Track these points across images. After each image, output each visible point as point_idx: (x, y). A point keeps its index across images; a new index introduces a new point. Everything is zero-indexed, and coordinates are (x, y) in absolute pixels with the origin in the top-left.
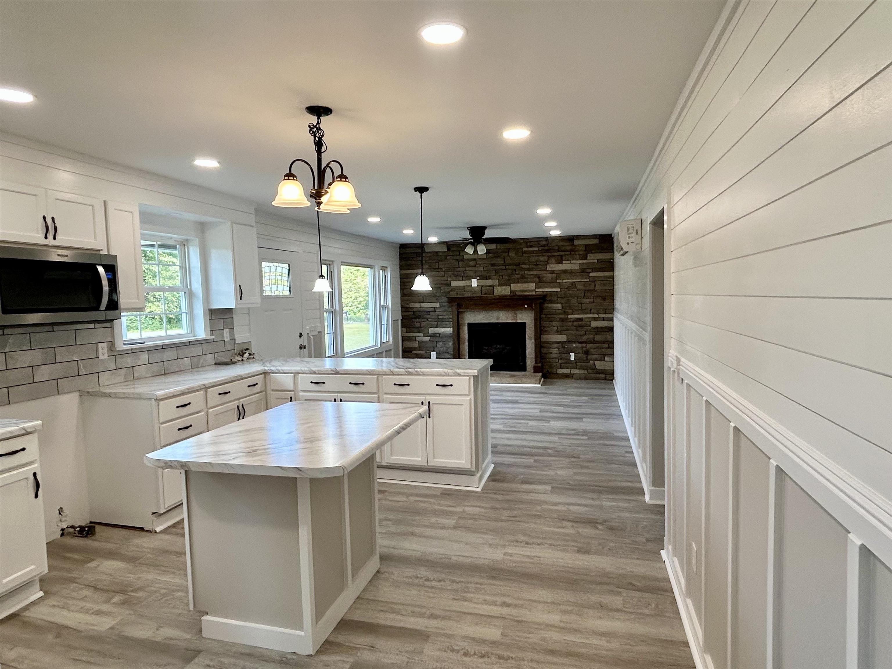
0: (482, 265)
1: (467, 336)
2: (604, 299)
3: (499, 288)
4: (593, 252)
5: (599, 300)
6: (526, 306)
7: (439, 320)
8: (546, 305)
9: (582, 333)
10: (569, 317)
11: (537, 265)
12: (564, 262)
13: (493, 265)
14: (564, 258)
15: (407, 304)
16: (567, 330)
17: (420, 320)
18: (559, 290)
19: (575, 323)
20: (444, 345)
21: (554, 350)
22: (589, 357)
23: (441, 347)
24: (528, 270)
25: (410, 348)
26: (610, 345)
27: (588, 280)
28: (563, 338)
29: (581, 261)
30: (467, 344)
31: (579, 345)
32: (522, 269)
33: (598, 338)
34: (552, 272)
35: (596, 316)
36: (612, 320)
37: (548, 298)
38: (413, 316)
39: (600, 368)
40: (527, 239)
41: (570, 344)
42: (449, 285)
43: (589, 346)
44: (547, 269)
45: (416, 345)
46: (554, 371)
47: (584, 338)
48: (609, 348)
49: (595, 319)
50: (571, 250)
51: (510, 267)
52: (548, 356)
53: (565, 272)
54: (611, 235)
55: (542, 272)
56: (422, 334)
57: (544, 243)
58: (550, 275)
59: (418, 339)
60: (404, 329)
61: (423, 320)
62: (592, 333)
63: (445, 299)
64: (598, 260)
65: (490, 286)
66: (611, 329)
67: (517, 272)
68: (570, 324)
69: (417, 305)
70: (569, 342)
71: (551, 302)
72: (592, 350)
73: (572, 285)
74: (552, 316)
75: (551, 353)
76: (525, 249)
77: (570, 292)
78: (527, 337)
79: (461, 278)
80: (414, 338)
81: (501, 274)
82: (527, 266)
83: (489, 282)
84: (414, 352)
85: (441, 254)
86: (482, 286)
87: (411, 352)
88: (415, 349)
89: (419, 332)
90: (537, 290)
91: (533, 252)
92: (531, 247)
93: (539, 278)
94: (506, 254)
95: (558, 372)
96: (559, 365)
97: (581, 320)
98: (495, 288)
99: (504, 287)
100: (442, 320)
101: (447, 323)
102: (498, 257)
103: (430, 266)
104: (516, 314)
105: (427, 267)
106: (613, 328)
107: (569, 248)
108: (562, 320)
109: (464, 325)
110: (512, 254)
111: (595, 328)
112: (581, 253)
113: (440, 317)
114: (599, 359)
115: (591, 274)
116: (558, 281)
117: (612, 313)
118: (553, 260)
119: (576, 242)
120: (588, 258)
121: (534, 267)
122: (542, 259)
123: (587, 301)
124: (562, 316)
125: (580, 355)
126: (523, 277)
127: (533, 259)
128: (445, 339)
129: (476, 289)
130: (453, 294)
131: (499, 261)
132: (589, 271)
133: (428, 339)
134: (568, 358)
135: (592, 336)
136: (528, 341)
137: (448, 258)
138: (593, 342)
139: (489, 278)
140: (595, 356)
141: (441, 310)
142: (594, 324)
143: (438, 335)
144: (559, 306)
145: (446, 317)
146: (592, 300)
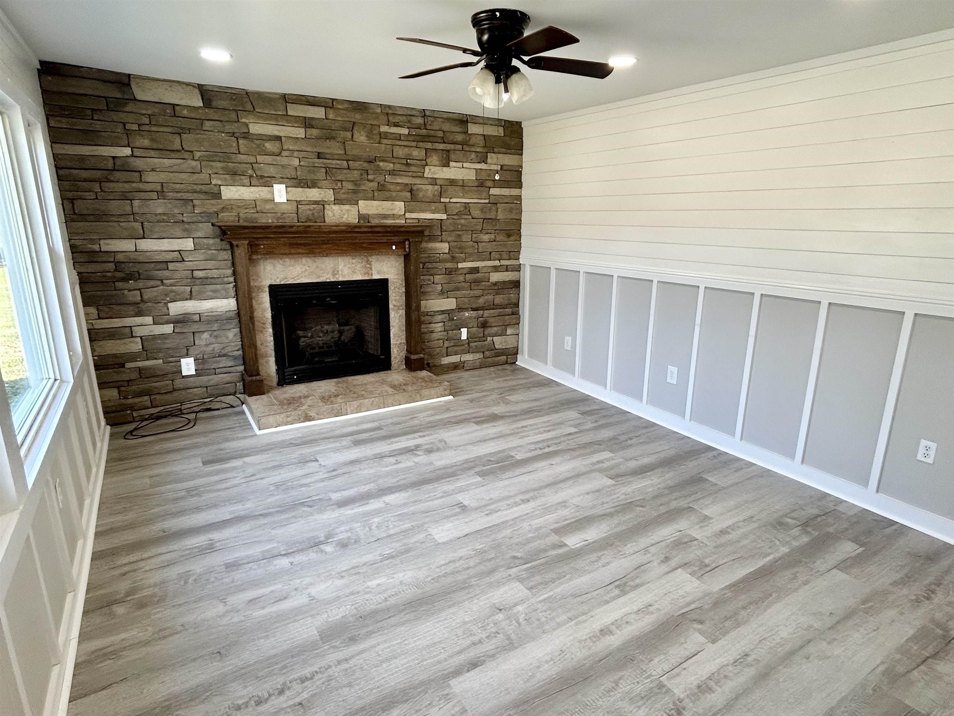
0: (296, 154)
1: (268, 314)
2: (509, 236)
3: (336, 208)
4: (496, 150)
5: (500, 237)
6: (394, 247)
7: (198, 282)
8: (424, 245)
9: (477, 293)
10: (460, 265)
11: (407, 164)
12: (452, 164)
13: (319, 156)
14: (452, 156)
15: (92, 241)
16: (457, 289)
17: (140, 284)
18: (444, 217)
19: (469, 277)
20: (213, 340)
21: (437, 325)
22: (488, 331)
23: (207, 345)
24: (392, 173)
25: (115, 356)
26: (515, 309)
27: (487, 201)
28: (450, 304)
29: (479, 166)
30: (271, 330)
31: (474, 314)
32: (378, 170)
33: (499, 299)
34: (434, 181)
35: (497, 263)
36: (518, 268)
37: (427, 233)
38: (119, 275)
39: (500, 347)
40: (389, 107)
41: (462, 313)
42: (218, 195)
43: (487, 313)
44: (425, 176)
45: (136, 346)
46: (436, 362)
47: (481, 301)
48: (513, 314)
49: (496, 269)
50: (463, 143)
51: (357, 164)
52: (427, 336)
53: (452, 182)
54: (519, 124)
55: (418, 181)
56: (149, 320)
57: (420, 121)
58: (430, 187)
59: (139, 331)
60: (93, 310)
61: (152, 283)
62: (490, 291)
63: (206, 229)
64: (502, 166)
65: (316, 203)
66: (516, 284)
67: (370, 177)
68: (461, 278)
69: (126, 245)
70: (460, 309)
71: (432, 238)
72: (491, 320)
73: (465, 208)
74: (434, 265)
75: (432, 332)
76: (384, 129)
77: (463, 221)
78: (391, 306)
79: (246, 181)
80: (128, 330)
81: (339, 178)
82: (390, 166)
83: (314, 194)
84: (128, 365)
85: (185, 112)
86: (298, 202)
87: (123, 366)
88: (133, 357)
89: (140, 314)
90: (408, 215)
91: (399, 137)
92: (396, 125)
93: (411, 191)
94: (349, 134)
95: (442, 363)
96: (444, 351)
97: (475, 270)
98: (327, 206)
99: (347, 207)
100: (205, 281)
101: (218, 287)
102: (333, 138)
103: (152, 140)
104: (368, 262)
105: (146, 142)
106: (518, 282)
107: (460, 138)
108: (449, 272)
109: (260, 288)
110: (361, 137)
111: (495, 284)
112: (478, 150)
113: (197, 274)
114: (500, 332)
115: (493, 191)
116: (442, 200)
117: (518, 259)
118: (434, 159)
119: (473, 129)
120: (489, 160)
121: (404, 168)
122: (415, 153)
123: (486, 237)
124: (449, 265)
125: (474, 330)
126: (382, 188)
127: (400, 152)
128: (216, 326)
129: (286, 208)
130: (228, 218)
131: (334, 148)
132: (489, 184)
133: (168, 329)
134: (458, 337)
135: (491, 297)
136: (392, 314)
137: (208, 125)
138: (494, 306)
139: (313, 184)
140: (495, 329)
141: (200, 255)
142: (495, 277)
143: (197, 318)
144: (444, 247)
145: (214, 273)
146: (493, 236)
